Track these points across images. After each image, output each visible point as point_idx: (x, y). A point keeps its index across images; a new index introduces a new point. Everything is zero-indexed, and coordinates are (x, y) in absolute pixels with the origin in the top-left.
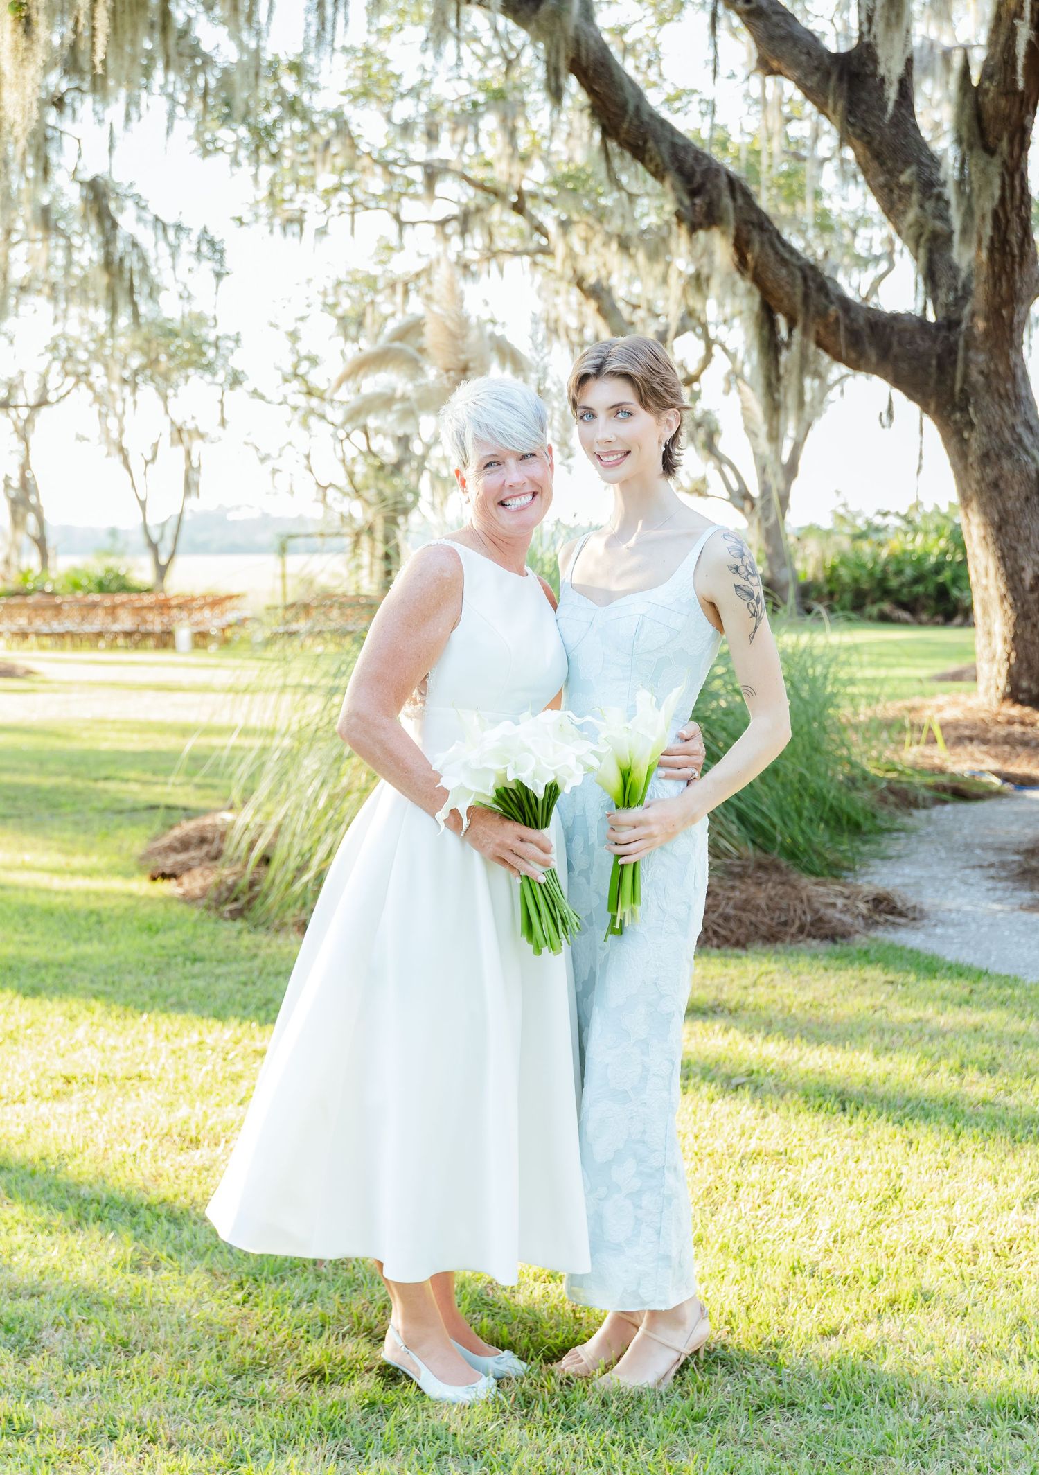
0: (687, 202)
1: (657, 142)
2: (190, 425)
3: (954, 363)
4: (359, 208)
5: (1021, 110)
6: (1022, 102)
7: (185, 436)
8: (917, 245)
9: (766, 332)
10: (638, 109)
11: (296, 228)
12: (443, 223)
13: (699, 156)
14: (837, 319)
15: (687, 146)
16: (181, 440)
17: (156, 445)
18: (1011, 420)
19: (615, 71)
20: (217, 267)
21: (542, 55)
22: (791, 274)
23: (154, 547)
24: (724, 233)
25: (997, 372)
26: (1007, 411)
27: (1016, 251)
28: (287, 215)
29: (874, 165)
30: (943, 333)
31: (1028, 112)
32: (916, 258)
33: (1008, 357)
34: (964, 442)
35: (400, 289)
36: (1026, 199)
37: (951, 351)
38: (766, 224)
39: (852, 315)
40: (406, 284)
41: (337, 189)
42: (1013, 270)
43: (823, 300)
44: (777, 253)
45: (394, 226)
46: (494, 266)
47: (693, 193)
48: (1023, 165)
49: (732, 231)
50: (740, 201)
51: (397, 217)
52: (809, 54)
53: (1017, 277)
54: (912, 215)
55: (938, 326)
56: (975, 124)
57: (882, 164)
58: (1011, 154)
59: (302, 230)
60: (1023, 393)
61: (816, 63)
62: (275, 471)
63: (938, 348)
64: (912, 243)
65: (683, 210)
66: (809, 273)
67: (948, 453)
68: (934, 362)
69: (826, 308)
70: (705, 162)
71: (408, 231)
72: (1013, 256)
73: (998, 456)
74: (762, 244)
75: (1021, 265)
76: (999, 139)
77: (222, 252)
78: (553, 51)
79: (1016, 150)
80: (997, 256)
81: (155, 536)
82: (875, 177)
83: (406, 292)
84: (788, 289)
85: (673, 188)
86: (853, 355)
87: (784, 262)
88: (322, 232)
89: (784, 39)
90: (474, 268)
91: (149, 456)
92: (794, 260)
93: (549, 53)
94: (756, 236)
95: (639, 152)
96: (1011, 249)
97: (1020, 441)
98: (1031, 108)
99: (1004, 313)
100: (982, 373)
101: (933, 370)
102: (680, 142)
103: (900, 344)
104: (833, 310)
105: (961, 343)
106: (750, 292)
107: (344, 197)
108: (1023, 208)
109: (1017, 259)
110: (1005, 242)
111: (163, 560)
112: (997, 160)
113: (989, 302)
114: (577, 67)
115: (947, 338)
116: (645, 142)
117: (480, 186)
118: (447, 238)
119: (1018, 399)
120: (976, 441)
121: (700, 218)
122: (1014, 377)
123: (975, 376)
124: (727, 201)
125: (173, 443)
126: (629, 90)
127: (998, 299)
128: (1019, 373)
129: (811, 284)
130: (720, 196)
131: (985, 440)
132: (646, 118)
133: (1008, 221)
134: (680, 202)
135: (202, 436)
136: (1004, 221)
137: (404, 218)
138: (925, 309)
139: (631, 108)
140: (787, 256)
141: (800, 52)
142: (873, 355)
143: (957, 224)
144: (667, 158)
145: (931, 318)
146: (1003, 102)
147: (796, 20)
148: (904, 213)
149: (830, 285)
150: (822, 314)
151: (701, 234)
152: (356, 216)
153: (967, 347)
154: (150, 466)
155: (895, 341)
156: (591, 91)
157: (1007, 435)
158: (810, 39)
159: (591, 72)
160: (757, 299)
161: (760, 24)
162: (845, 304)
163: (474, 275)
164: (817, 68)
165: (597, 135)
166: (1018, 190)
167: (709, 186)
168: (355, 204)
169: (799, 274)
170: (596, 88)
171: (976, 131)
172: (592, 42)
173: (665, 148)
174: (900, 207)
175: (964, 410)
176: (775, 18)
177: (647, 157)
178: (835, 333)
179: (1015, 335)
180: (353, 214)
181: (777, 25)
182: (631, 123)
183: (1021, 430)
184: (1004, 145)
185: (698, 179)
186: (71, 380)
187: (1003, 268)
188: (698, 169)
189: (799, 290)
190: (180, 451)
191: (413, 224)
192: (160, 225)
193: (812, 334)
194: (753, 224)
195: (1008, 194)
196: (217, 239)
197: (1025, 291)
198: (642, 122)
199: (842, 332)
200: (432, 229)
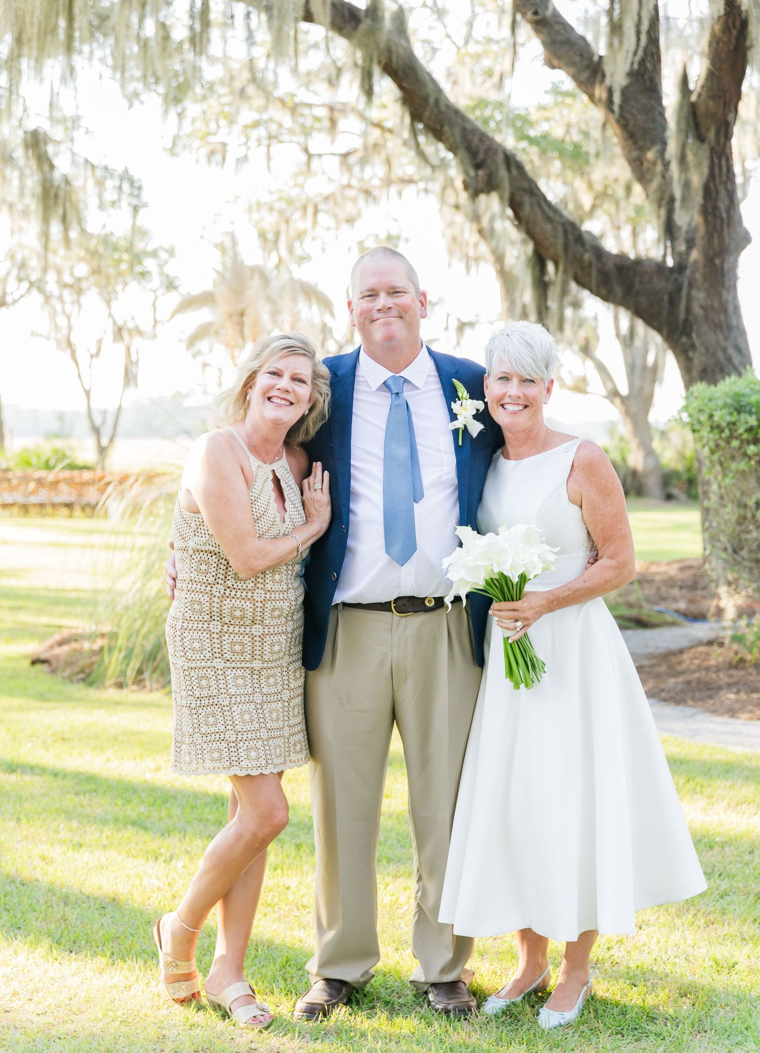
0: (472, 173)
1: (451, 126)
2: (131, 325)
3: (680, 299)
4: (274, 142)
5: (724, 109)
6: (725, 104)
7: (125, 334)
8: (660, 206)
9: (537, 272)
10: (437, 101)
11: (218, 158)
12: (345, 156)
13: (483, 137)
14: (590, 264)
15: (475, 130)
16: (122, 338)
17: (100, 342)
18: (723, 343)
19: (420, 73)
20: (135, 201)
21: (360, 61)
22: (555, 229)
23: (96, 431)
24: (501, 198)
25: (712, 307)
26: (720, 337)
27: (724, 215)
28: (209, 148)
29: (630, 142)
30: (675, 275)
31: (730, 111)
32: (659, 216)
33: (720, 295)
34: (689, 360)
35: (310, 210)
36: (731, 176)
37: (679, 290)
38: (536, 191)
39: (604, 260)
40: (316, 206)
41: (256, 124)
42: (722, 230)
43: (580, 249)
44: (543, 212)
45: (303, 158)
46: (393, 190)
47: (478, 166)
48: (728, 151)
49: (507, 195)
50: (514, 172)
51: (306, 150)
52: (581, 55)
53: (725, 234)
54: (656, 183)
55: (671, 270)
56: (691, 119)
57: (635, 142)
58: (718, 141)
59: (224, 159)
60: (734, 322)
61: (586, 63)
62: (205, 365)
63: (670, 287)
64: (655, 205)
65: (468, 179)
66: (569, 228)
67: (680, 367)
68: (666, 298)
69: (582, 255)
70: (488, 143)
71: (315, 163)
72: (722, 219)
73: (713, 371)
74: (532, 206)
75: (729, 225)
76: (708, 130)
77: (140, 188)
78: (369, 59)
79: (722, 140)
80: (710, 218)
81: (98, 421)
82: (630, 152)
83: (316, 211)
84: (552, 240)
85: (462, 162)
86: (603, 291)
87: (549, 219)
88: (243, 160)
89: (562, 43)
90: (376, 192)
91: (94, 351)
92: (557, 218)
93: (364, 60)
94: (527, 200)
95: (437, 134)
96: (720, 213)
97: (729, 360)
98: (732, 108)
99: (717, 262)
100: (701, 307)
101: (665, 304)
102: (469, 126)
103: (641, 283)
104: (587, 256)
105: (686, 284)
106: (524, 242)
107: (262, 132)
108: (729, 184)
109: (725, 221)
110: (716, 208)
111: (105, 442)
112: (706, 147)
113: (705, 253)
114: (390, 70)
115: (676, 279)
116: (442, 126)
117: (378, 125)
118: (349, 169)
119: (730, 328)
120: (698, 359)
121: (481, 185)
122: (725, 311)
123: (697, 310)
124: (503, 173)
125: (115, 340)
126: (430, 86)
127: (711, 252)
128: (730, 308)
129: (570, 237)
130: (497, 169)
131: (704, 358)
132: (443, 108)
133: (717, 192)
134: (466, 173)
135: (140, 333)
136: (714, 192)
137: (312, 150)
138: (665, 256)
139: (432, 100)
140: (551, 214)
141: (575, 53)
142: (619, 291)
143: (678, 193)
144: (458, 138)
145: (670, 262)
146: (711, 103)
147: (572, 29)
148: (650, 181)
149: (586, 237)
150: (578, 260)
151: (483, 198)
152: (272, 148)
153: (691, 285)
154: (95, 359)
155: (637, 280)
156: (401, 87)
157: (720, 355)
158: (583, 43)
159: (400, 73)
160: (530, 248)
161: (544, 31)
162: (599, 252)
163: (375, 199)
164: (587, 67)
165: (407, 119)
166: (724, 170)
167: (489, 162)
168: (270, 137)
169: (560, 229)
170: (405, 85)
171: (692, 124)
172: (401, 51)
173: (457, 132)
174: (648, 176)
175: (689, 335)
176: (557, 27)
177: (445, 137)
178: (589, 274)
179: (726, 279)
180: (269, 146)
181: (558, 32)
182: (431, 112)
183: (731, 352)
184: (711, 135)
185: (481, 156)
186: (25, 285)
187: (714, 228)
188: (482, 148)
189: (560, 241)
190: (120, 348)
191: (320, 156)
192: (89, 167)
193: (571, 274)
194: (524, 190)
195: (717, 171)
196: (136, 178)
197: (732, 246)
198: (440, 112)
199: (594, 273)
200: (337, 160)
